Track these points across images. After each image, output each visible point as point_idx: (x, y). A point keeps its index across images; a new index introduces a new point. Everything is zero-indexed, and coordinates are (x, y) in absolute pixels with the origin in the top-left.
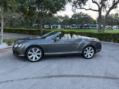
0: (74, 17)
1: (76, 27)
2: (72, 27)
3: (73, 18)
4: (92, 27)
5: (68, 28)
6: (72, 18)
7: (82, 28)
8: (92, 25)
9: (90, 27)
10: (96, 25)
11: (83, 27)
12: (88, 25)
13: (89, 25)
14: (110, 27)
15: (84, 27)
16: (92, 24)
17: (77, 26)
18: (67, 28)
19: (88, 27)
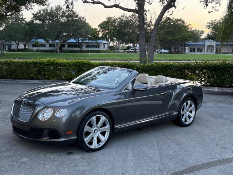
0: (40, 20)
1: (47, 48)
2: (34, 46)
3: (38, 22)
4: (88, 46)
5: (21, 50)
6: (33, 21)
7: (63, 49)
8: (90, 41)
9: (84, 48)
10: (99, 41)
11: (66, 48)
12: (78, 42)
13: (80, 41)
14: (129, 48)
15: (69, 46)
16: (90, 39)
17: (47, 45)
18: (19, 50)
19: (79, 46)
